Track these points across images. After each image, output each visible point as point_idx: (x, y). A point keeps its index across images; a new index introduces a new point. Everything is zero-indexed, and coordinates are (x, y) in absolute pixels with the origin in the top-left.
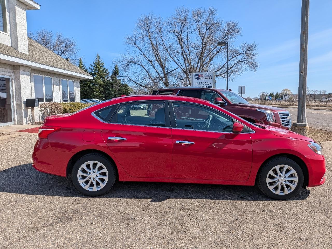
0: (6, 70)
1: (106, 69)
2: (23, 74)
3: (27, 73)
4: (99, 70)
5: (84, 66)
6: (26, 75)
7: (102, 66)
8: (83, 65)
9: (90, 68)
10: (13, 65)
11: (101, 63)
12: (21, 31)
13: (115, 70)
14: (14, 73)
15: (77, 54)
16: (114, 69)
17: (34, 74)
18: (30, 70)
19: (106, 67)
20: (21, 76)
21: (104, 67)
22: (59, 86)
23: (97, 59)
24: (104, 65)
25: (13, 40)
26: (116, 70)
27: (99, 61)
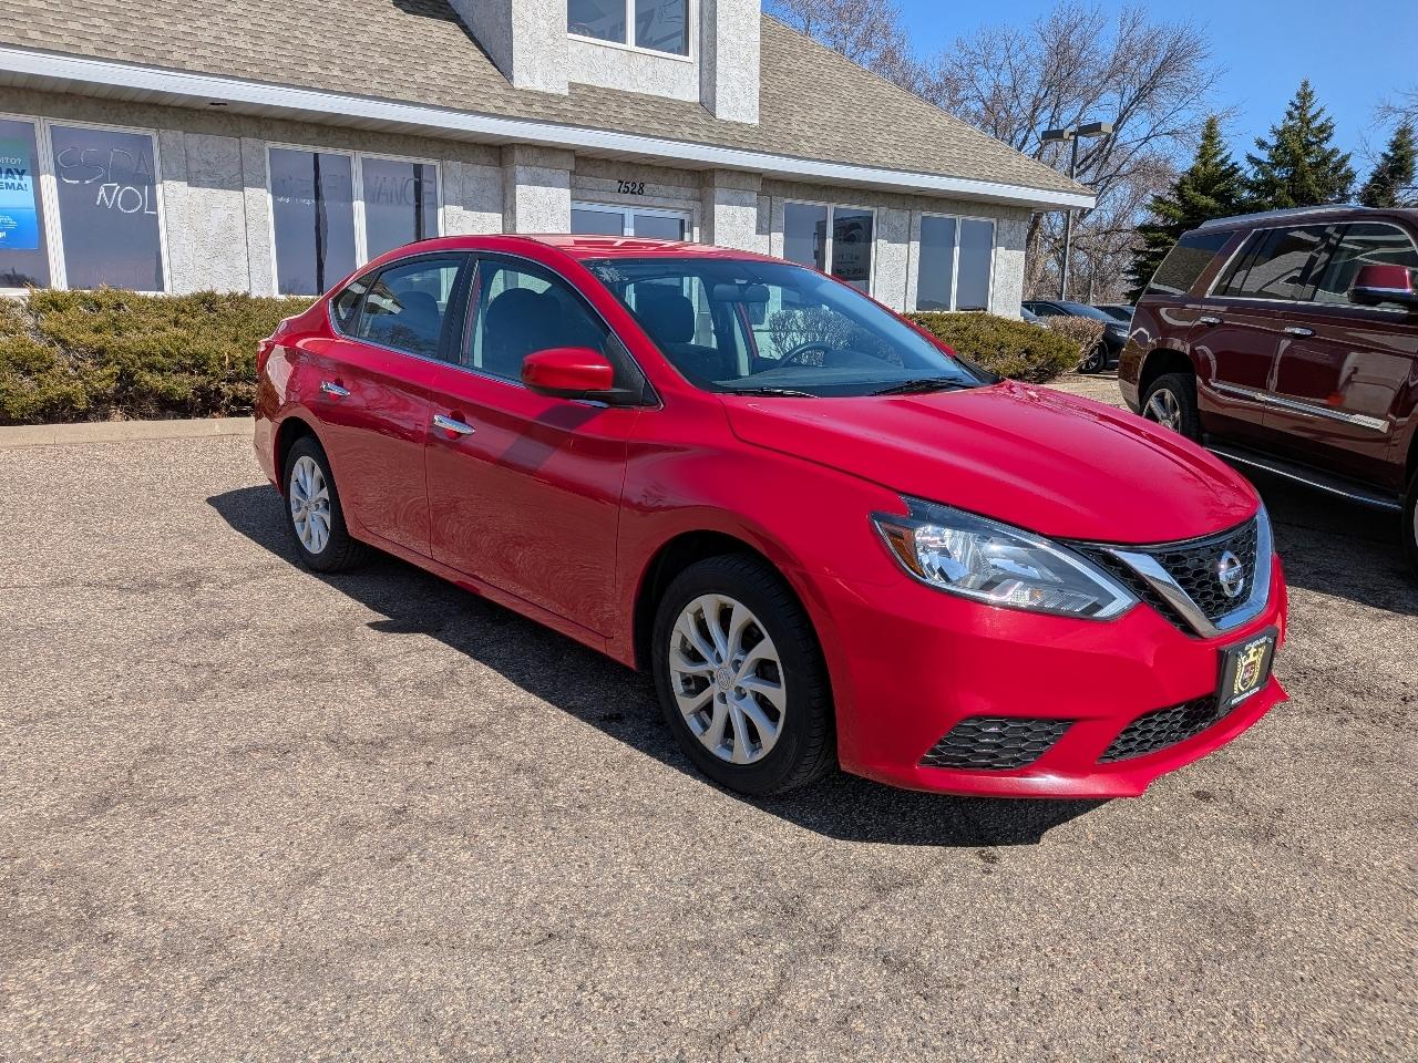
0: (671, 190)
1: (1339, 156)
2: (728, 203)
3: (746, 196)
4: (1296, 161)
5: (1226, 153)
6: (742, 204)
7: (1321, 141)
8: (1222, 145)
9: (1250, 159)
10: (699, 172)
11: (1316, 124)
12: (734, 39)
13: (1391, 154)
14: (701, 200)
15: (1207, 95)
16: (1387, 150)
17: (788, 201)
18: (757, 185)
19: (1339, 142)
20: (719, 209)
21: (1327, 146)
22: (908, 243)
23: (1297, 108)
24: (1330, 135)
25: (705, 77)
26: (1400, 152)
27: (1309, 116)
